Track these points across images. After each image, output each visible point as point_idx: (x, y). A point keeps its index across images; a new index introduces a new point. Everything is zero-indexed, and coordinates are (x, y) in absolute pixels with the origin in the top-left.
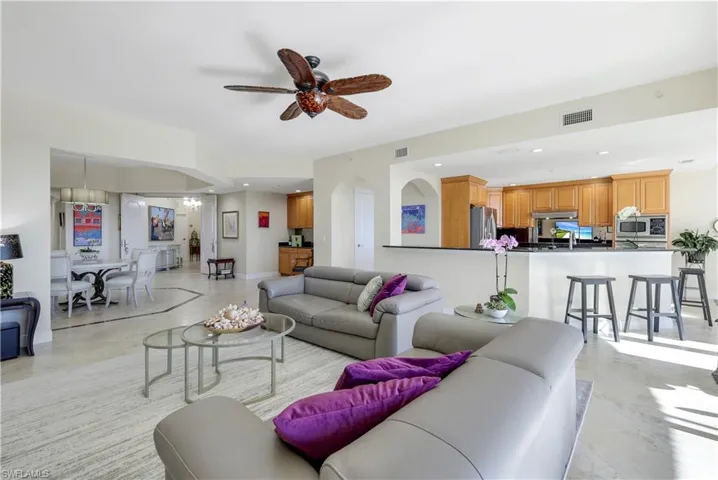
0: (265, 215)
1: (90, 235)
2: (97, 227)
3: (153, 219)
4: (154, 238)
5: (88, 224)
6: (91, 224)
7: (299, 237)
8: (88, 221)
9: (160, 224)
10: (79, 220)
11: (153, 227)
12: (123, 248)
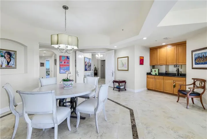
0: (142, 58)
1: (65, 68)
2: (68, 65)
3: (85, 62)
4: (86, 70)
5: (65, 64)
6: (66, 64)
7: (157, 70)
8: (65, 63)
9: (87, 64)
10: (62, 62)
11: (86, 65)
12: (77, 74)
